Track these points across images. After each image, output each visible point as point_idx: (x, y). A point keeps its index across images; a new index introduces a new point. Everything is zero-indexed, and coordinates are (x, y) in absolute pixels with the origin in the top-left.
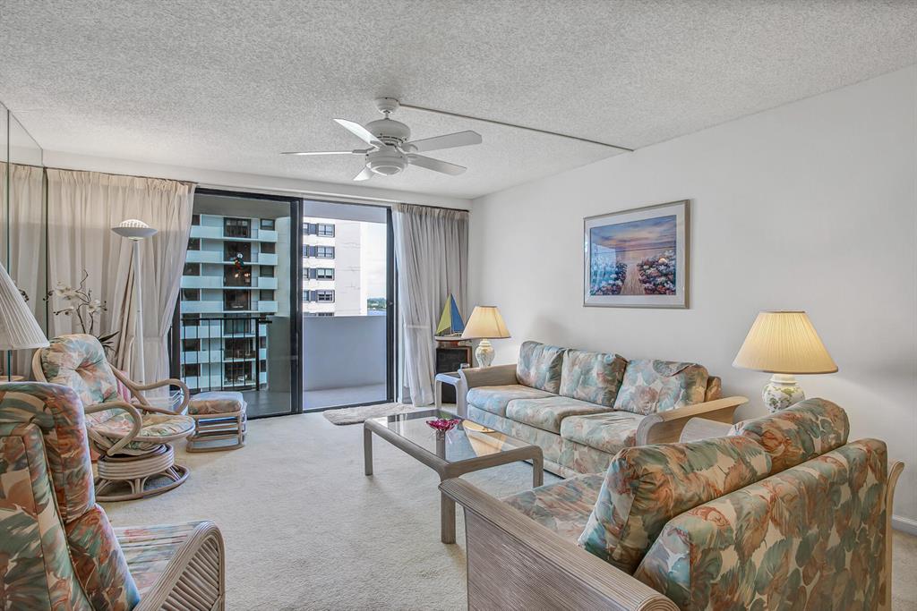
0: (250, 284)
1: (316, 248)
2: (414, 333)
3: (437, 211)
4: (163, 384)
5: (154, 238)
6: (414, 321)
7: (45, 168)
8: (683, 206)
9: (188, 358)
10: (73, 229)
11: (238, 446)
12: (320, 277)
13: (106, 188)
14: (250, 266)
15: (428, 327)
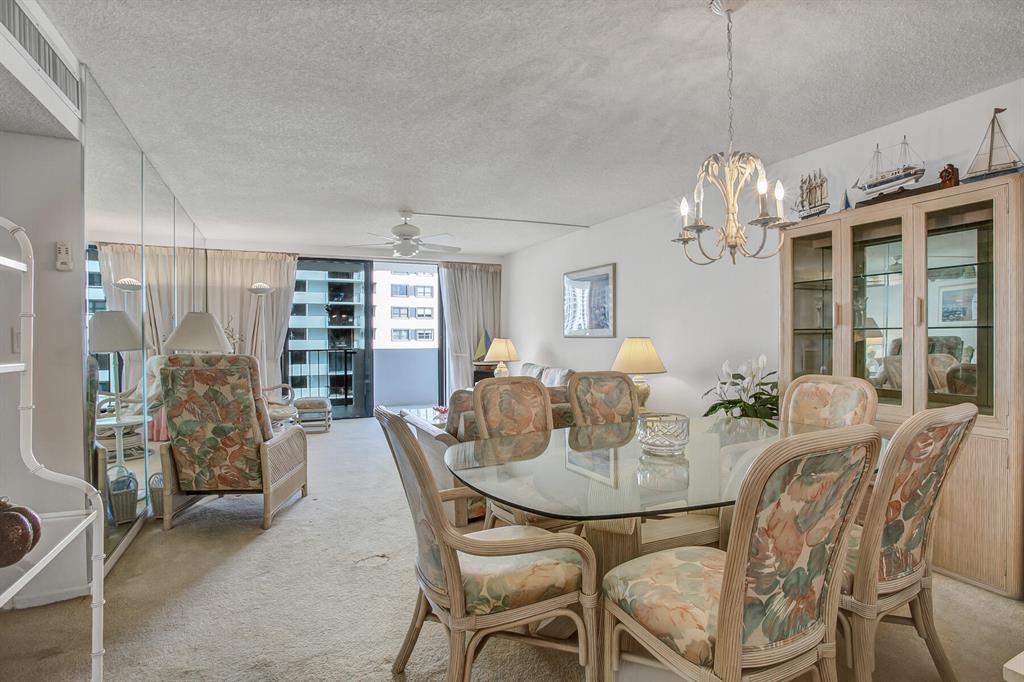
0: (352, 324)
1: (415, 288)
2: (457, 359)
3: (474, 266)
4: (278, 387)
5: (272, 294)
6: (458, 349)
7: (206, 250)
8: (611, 267)
9: (295, 370)
10: (222, 288)
11: (326, 431)
12: (419, 316)
13: (242, 261)
14: (353, 306)
15: (468, 355)
